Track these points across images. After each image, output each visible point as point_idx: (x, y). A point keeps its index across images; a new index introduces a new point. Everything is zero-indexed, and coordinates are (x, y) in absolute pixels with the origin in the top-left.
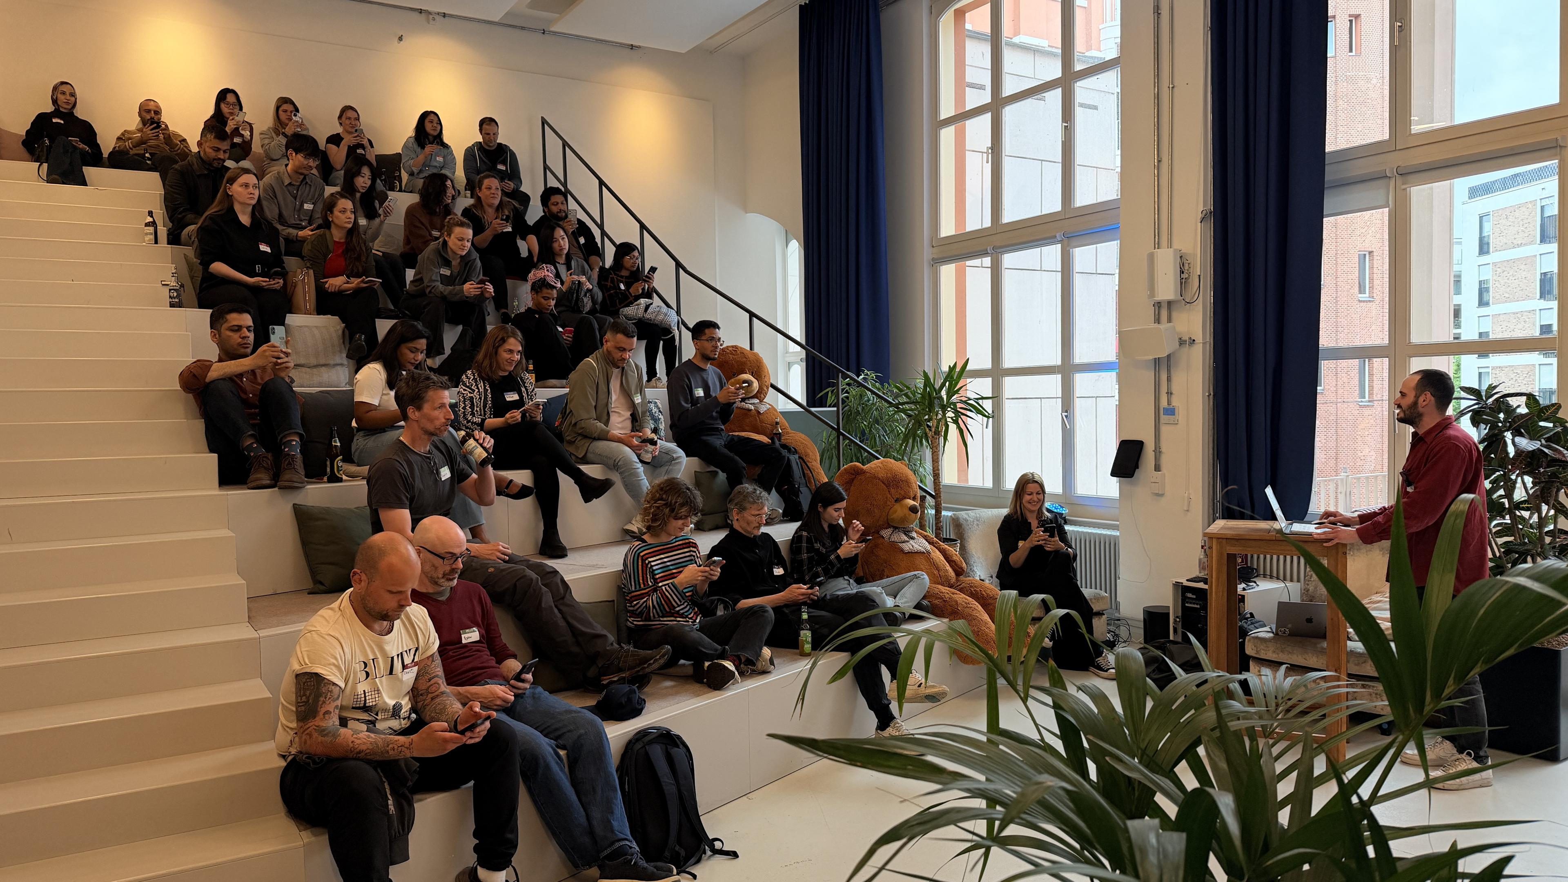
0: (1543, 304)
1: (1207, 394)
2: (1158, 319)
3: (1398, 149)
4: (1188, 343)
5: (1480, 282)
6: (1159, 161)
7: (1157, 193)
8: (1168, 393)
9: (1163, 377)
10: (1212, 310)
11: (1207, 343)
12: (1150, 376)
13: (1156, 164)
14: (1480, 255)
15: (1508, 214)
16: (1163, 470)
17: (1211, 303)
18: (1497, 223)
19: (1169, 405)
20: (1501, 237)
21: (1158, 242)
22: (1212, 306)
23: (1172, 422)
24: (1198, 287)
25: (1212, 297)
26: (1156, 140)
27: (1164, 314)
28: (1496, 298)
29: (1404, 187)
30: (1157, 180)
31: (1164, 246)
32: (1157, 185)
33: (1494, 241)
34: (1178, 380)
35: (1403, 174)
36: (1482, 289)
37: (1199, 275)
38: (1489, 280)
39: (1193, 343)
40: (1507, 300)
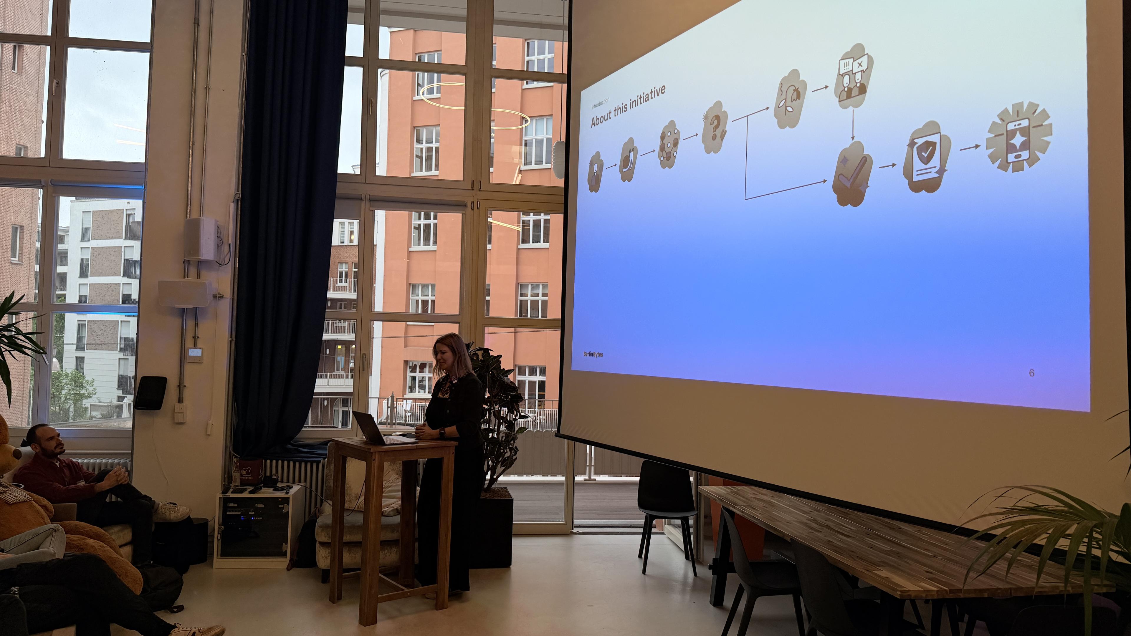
0: (126, 280)
1: (230, 339)
2: (187, 275)
3: (367, 182)
4: (218, 297)
5: (82, 260)
6: (193, 144)
7: (190, 169)
8: (194, 337)
9: (190, 324)
10: (237, 273)
11: (233, 299)
12: (175, 322)
13: (191, 145)
14: (82, 240)
15: (104, 215)
16: (187, 402)
17: (236, 267)
18: (96, 220)
19: (195, 347)
20: (98, 230)
21: (189, 210)
22: (237, 270)
23: (197, 361)
24: (228, 253)
25: (237, 263)
26: (191, 126)
27: (193, 271)
28: (93, 272)
29: (371, 209)
30: (190, 159)
31: (195, 215)
32: (190, 163)
33: (93, 232)
34: (205, 328)
35: (372, 200)
36: (83, 265)
37: (230, 244)
38: (89, 259)
39: (221, 297)
40: (100, 274)
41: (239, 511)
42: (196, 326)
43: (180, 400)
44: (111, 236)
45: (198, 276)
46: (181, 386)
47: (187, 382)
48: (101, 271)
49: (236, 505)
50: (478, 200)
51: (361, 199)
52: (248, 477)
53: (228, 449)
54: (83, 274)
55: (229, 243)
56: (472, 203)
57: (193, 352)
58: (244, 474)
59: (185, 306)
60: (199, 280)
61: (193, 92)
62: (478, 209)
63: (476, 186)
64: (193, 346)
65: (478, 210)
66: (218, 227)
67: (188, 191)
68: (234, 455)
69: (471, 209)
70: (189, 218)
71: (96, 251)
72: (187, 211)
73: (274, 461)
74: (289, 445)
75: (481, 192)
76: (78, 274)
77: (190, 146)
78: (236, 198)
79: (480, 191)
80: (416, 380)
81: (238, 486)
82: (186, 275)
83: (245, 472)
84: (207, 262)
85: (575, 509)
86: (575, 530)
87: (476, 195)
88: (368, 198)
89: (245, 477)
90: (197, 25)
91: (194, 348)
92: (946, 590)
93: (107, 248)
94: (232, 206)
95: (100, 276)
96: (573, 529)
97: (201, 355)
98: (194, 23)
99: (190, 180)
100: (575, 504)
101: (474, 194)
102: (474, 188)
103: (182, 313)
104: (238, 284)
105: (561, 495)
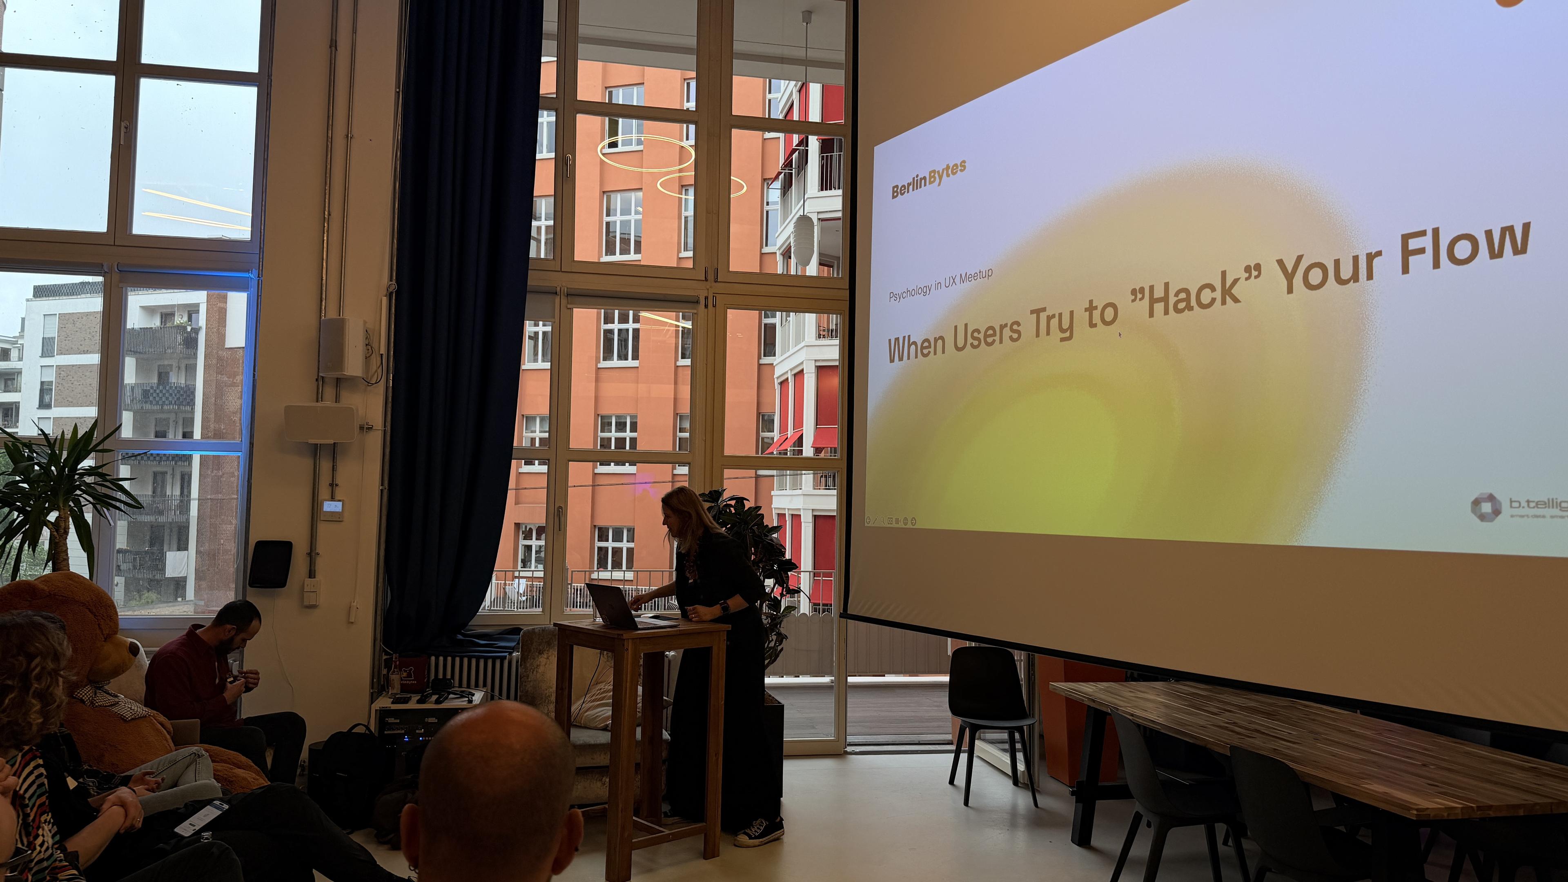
1: (381, 488)
2: (322, 398)
3: (562, 270)
4: (366, 428)
5: (42, 383)
6: (329, 214)
7: (325, 249)
8: (331, 485)
9: (325, 466)
10: (390, 395)
11: (385, 430)
12: (306, 463)
13: (326, 216)
14: (44, 355)
15: (75, 320)
16: (319, 576)
17: (389, 386)
18: (64, 326)
19: (333, 499)
20: (67, 341)
21: (323, 307)
22: (390, 390)
23: (336, 518)
24: (379, 366)
25: (391, 381)
26: (325, 190)
27: (329, 392)
28: (59, 401)
29: (569, 306)
30: (325, 235)
31: (332, 314)
32: (325, 241)
33: (60, 344)
34: (347, 470)
35: (570, 295)
36: (45, 389)
37: (382, 355)
38: (52, 382)
39: (370, 429)
40: (70, 404)
41: (402, 729)
42: (334, 469)
43: (312, 574)
44: (86, 349)
45: (337, 399)
46: (312, 555)
47: (320, 548)
48: (70, 399)
49: (398, 721)
50: (714, 295)
51: (556, 293)
52: (411, 680)
53: (378, 642)
54: (44, 405)
55: (381, 353)
56: (706, 298)
57: (330, 506)
58: (404, 677)
59: (319, 442)
60: (337, 405)
61: (329, 142)
62: (714, 306)
63: (711, 277)
64: (329, 497)
65: (714, 308)
66: (367, 331)
67: (322, 280)
68: (385, 651)
69: (704, 307)
70: (323, 318)
71: (63, 371)
72: (321, 308)
73: (441, 658)
74: (459, 636)
75: (717, 284)
76: (36, 403)
77: (325, 218)
78: (390, 290)
79: (716, 282)
80: (531, 551)
81: (397, 694)
82: (319, 397)
83: (405, 674)
84: (351, 380)
85: (848, 720)
86: (849, 749)
87: (711, 287)
88: (566, 292)
89: (405, 680)
90: (333, 48)
91: (331, 501)
92: (1472, 807)
93: (80, 366)
94: (385, 300)
95: (69, 406)
96: (846, 748)
97: (341, 511)
98: (330, 47)
99: (324, 264)
100: (848, 715)
101: (708, 287)
102: (709, 278)
103: (315, 451)
104: (392, 410)
105: (829, 703)
